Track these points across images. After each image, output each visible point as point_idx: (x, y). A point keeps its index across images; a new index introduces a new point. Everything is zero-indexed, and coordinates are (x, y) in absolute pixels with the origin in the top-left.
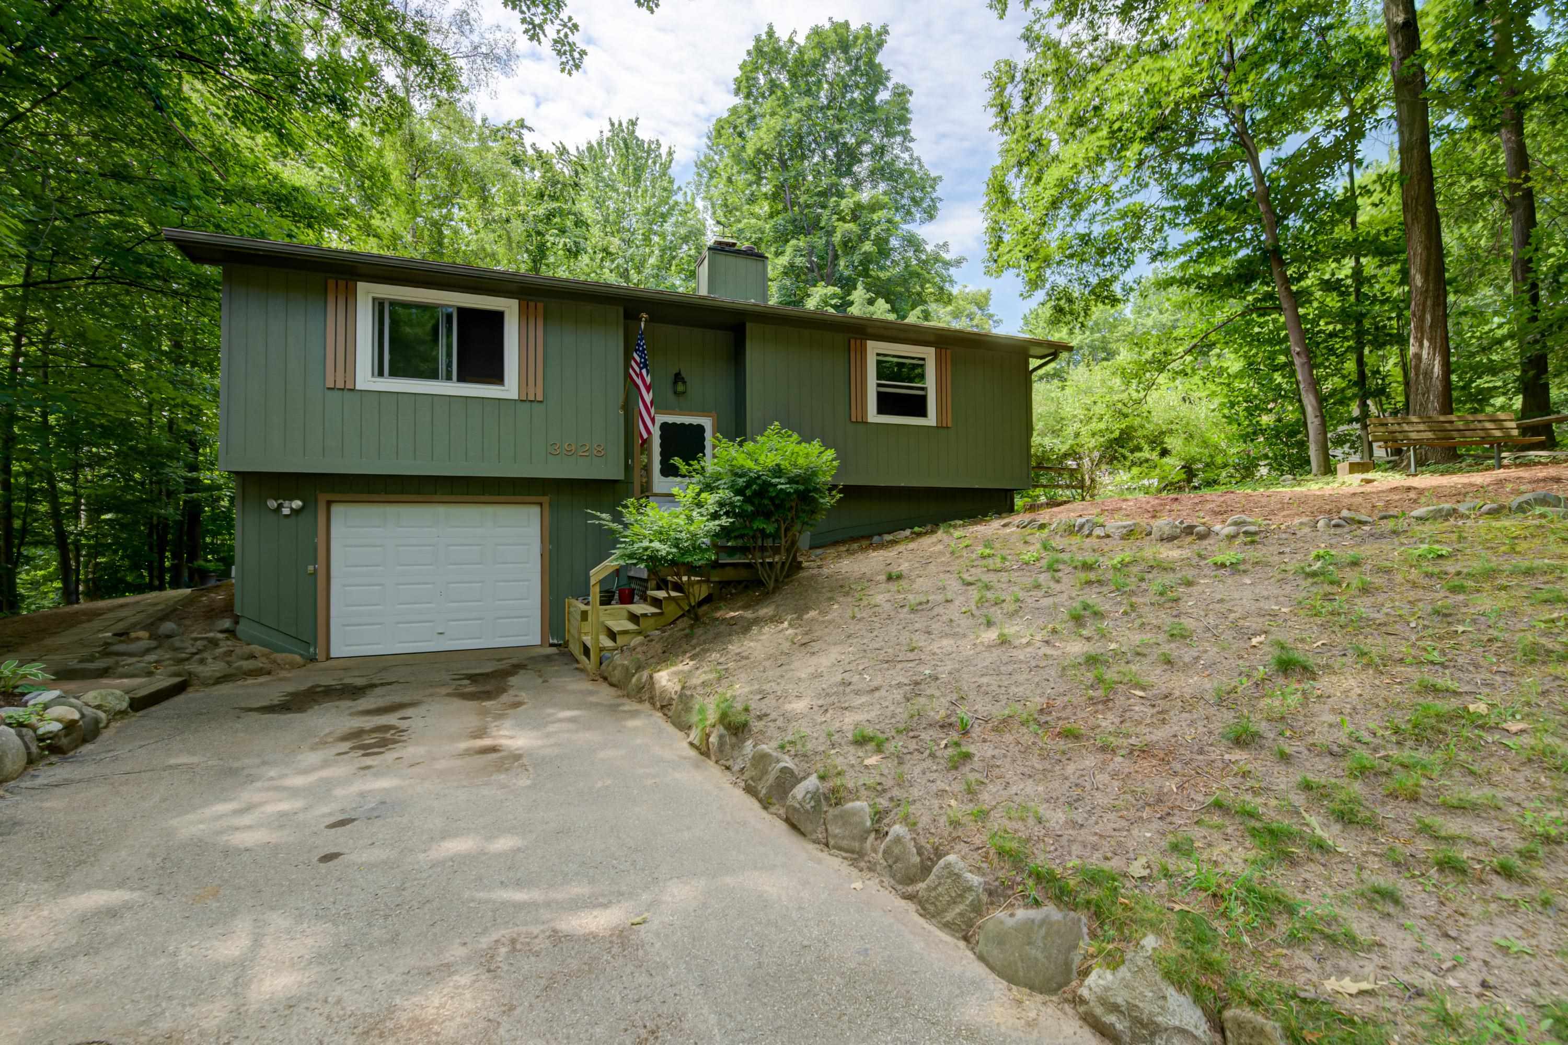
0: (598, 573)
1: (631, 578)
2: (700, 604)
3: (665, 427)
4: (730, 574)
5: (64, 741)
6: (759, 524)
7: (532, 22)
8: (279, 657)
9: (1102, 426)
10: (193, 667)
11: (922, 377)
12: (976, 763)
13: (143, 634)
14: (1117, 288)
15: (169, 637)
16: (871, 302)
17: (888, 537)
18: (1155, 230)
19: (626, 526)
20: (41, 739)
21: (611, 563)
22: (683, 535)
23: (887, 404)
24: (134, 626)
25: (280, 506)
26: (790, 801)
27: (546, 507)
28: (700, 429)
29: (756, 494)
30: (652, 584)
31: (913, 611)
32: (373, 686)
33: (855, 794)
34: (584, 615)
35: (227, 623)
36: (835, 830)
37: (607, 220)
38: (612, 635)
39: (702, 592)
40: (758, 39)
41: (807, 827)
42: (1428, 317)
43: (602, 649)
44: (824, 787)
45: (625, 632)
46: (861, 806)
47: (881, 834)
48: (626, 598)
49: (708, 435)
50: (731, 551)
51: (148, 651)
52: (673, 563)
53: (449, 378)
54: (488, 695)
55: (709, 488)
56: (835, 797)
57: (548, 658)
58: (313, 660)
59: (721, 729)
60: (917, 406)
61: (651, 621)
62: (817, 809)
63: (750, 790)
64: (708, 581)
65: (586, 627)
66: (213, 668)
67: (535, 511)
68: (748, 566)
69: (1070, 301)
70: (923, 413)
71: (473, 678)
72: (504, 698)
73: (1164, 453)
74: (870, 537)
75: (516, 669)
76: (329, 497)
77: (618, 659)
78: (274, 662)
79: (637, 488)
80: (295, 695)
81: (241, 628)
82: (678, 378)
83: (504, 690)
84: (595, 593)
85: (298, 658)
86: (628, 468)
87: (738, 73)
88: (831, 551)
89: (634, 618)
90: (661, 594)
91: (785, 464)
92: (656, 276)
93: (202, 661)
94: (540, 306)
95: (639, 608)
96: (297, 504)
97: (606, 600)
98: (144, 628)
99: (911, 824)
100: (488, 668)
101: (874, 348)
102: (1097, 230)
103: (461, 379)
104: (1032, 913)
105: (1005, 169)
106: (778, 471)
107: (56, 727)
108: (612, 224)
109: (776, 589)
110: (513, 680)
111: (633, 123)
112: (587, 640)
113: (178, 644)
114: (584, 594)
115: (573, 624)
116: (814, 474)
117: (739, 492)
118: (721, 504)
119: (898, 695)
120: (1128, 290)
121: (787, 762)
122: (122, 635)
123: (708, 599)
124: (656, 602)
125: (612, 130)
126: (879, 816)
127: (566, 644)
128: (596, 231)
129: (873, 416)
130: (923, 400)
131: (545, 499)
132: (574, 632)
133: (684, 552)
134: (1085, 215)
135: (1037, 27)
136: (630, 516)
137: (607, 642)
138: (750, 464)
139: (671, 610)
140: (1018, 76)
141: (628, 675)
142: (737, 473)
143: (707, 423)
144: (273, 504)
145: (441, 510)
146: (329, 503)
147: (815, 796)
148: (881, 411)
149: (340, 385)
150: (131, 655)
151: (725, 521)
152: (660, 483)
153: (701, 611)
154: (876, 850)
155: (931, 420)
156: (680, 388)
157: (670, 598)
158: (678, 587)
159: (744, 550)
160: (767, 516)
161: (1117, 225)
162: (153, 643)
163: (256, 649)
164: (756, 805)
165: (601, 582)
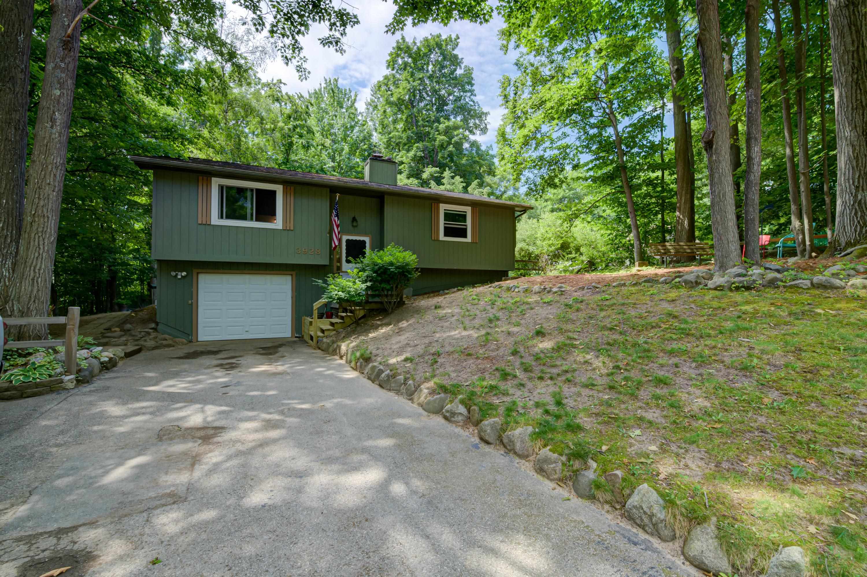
0: (317, 305)
1: (332, 308)
2: (360, 319)
3: (348, 241)
4: (374, 306)
5: (109, 365)
6: (383, 285)
7: (286, 57)
8: (177, 340)
9: (551, 242)
10: (142, 342)
11: (465, 221)
12: (439, 364)
13: (117, 329)
14: (557, 180)
15: (129, 330)
16: (453, 177)
17: (446, 291)
18: (574, 155)
19: (328, 285)
20: (102, 363)
21: (323, 300)
22: (352, 290)
23: (449, 232)
24: (112, 326)
25: (177, 275)
26: (380, 378)
27: (294, 276)
28: (364, 242)
29: (382, 273)
30: (341, 310)
31: (440, 319)
32: (221, 351)
33: (400, 374)
34: (311, 323)
35: (153, 325)
36: (393, 385)
37: (323, 130)
38: (323, 331)
39: (361, 313)
40: (398, 42)
41: (384, 386)
42: (683, 198)
43: (318, 337)
44: (391, 373)
45: (328, 330)
46: (401, 377)
47: (405, 384)
48: (330, 316)
49: (368, 245)
50: (373, 296)
51: (121, 336)
52: (347, 301)
53: (252, 219)
54: (271, 354)
55: (363, 270)
56: (394, 376)
57: (295, 342)
58: (191, 341)
59: (361, 360)
60: (462, 233)
61: (340, 325)
62: (388, 380)
63: (369, 378)
64: (364, 309)
65: (312, 328)
66: (150, 343)
67: (289, 278)
68: (381, 303)
69: (535, 185)
70: (465, 236)
71: (263, 348)
72: (277, 355)
73: (581, 254)
74: (439, 291)
75: (281, 346)
76: (199, 271)
77: (325, 340)
78: (175, 342)
79: (335, 269)
80: (189, 353)
81: (160, 327)
82: (354, 219)
83: (277, 352)
84: (315, 314)
85: (185, 341)
86: (331, 260)
87: (389, 58)
88: (421, 297)
89: (332, 324)
90: (344, 314)
91: (394, 261)
92: (349, 158)
93: (145, 341)
94: (292, 188)
95: (334, 320)
96: (184, 274)
97: (320, 316)
98: (117, 327)
99: (414, 380)
100: (269, 345)
101: (443, 207)
102: (548, 154)
103: (257, 220)
104: (438, 396)
105: (504, 126)
106: (391, 264)
107: (107, 359)
108: (326, 132)
109: (392, 312)
110: (280, 349)
111: (336, 80)
112: (312, 333)
113: (133, 333)
114: (311, 315)
115: (305, 329)
116: (407, 264)
117: (375, 272)
118: (367, 277)
119: (423, 346)
120: (562, 182)
121: (381, 367)
122: (109, 329)
123: (364, 317)
124: (342, 318)
125: (326, 83)
126: (406, 379)
127: (303, 337)
128: (317, 135)
129: (442, 237)
130: (465, 230)
131: (294, 273)
132: (306, 331)
133: (353, 296)
134: (541, 148)
135: (522, 60)
136: (330, 280)
137: (320, 334)
138: (379, 261)
139: (348, 321)
140: (512, 83)
141: (329, 346)
142: (375, 264)
143: (367, 239)
144: (173, 274)
145: (247, 277)
146: (198, 273)
147: (388, 376)
148: (446, 235)
149: (204, 222)
150: (114, 337)
151: (369, 284)
152: (345, 266)
153: (360, 322)
154: (403, 388)
155: (469, 239)
156: (355, 224)
157: (347, 316)
158: (351, 312)
159: (378, 296)
160: (388, 282)
161: (556, 152)
162: (123, 333)
163: (167, 336)
164: (370, 382)
165: (318, 309)
